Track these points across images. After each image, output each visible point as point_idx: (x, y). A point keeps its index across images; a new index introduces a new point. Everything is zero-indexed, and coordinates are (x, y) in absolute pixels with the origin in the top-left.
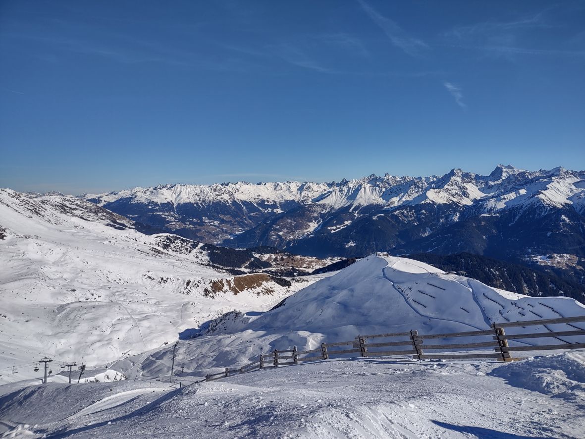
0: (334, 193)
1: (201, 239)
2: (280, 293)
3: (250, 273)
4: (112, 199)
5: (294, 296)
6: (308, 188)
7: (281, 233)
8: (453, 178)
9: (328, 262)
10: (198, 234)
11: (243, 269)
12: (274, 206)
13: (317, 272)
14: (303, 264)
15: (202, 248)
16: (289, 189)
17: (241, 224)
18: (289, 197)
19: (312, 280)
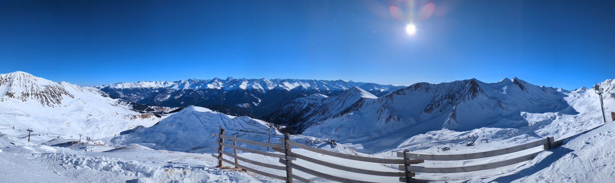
0: (176, 85)
1: (130, 101)
2: (157, 120)
3: (147, 113)
4: (103, 87)
5: (162, 121)
6: (168, 83)
7: (158, 99)
8: (215, 80)
9: (174, 109)
10: (129, 99)
11: (144, 111)
12: (156, 89)
13: (170, 112)
14: (165, 110)
15: (131, 104)
16: (161, 84)
17: (144, 96)
18: (161, 86)
19: (169, 115)
